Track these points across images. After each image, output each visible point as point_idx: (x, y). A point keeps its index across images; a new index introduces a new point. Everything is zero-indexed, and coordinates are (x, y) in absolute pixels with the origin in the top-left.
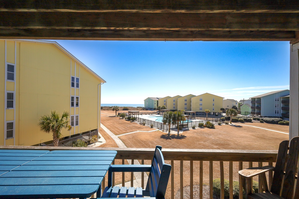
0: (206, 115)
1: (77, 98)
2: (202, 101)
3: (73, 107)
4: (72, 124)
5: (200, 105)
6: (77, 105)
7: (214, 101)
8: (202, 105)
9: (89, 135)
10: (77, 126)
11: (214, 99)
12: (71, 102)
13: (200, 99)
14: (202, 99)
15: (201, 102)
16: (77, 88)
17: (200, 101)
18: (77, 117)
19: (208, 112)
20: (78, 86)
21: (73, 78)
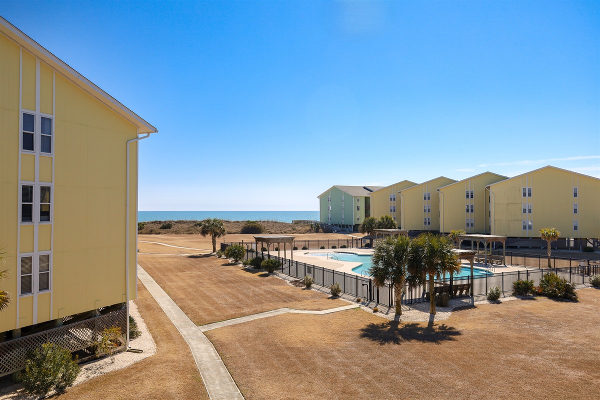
0: (546, 248)
1: (45, 191)
2: (530, 195)
3: (27, 224)
4: (26, 288)
5: (525, 211)
6: (45, 215)
7: (575, 195)
8: (530, 211)
9: (91, 326)
10: (43, 292)
11: (576, 189)
12: (20, 203)
13: (524, 189)
14: (530, 190)
15: (527, 202)
16: (45, 154)
17: (524, 195)
18: (45, 259)
19: (554, 237)
20: (47, 146)
21: (28, 120)
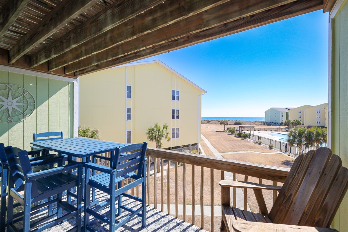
1: (178, 110)
3: (173, 119)
4: (173, 137)
6: (178, 117)
9: (189, 149)
10: (177, 138)
12: (172, 114)
16: (178, 101)
18: (178, 129)
20: (178, 99)
21: (174, 92)
